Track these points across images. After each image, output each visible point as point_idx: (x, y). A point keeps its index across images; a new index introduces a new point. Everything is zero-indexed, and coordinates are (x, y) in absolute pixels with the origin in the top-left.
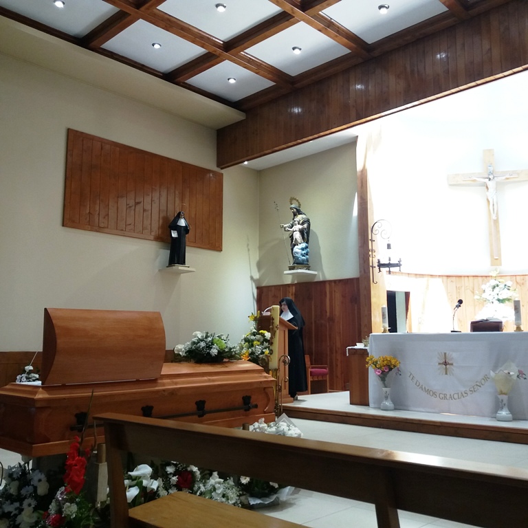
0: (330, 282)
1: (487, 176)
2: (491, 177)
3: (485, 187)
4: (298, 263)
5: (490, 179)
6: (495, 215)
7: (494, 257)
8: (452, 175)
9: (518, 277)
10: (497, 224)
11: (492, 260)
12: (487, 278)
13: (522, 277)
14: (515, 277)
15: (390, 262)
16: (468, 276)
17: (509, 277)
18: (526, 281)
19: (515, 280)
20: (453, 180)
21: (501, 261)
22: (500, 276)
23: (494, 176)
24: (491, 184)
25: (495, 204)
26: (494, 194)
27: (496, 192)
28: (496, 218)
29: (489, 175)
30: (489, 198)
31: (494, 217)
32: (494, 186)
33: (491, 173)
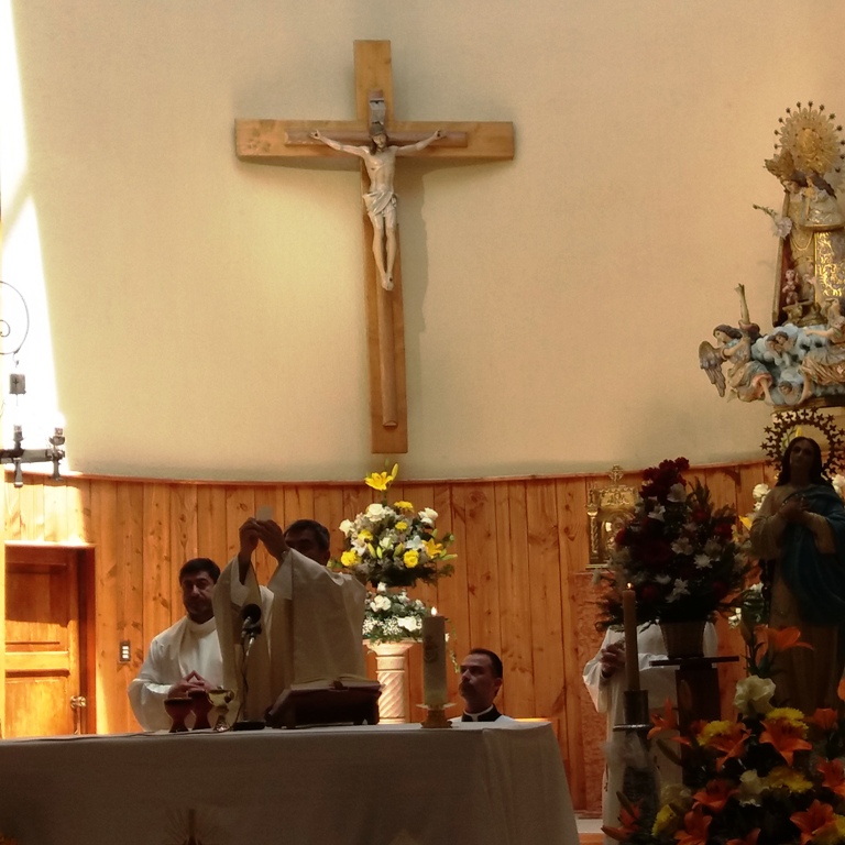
1: (365, 136)
2: (379, 140)
3: (357, 175)
5: (374, 149)
6: (389, 275)
7: (385, 420)
8: (253, 121)
9: (457, 491)
10: (395, 306)
11: (375, 433)
12: (358, 492)
13: (470, 491)
14: (448, 492)
15: (18, 445)
16: (296, 487)
17: (427, 493)
18: (482, 504)
19: (448, 502)
20: (251, 140)
21: (405, 433)
22: (401, 487)
23: (387, 138)
24: (379, 165)
25: (390, 235)
26: (386, 201)
27: (394, 196)
28: (392, 285)
29: (372, 132)
30: (371, 215)
31: (385, 281)
32: (387, 174)
33: (379, 127)
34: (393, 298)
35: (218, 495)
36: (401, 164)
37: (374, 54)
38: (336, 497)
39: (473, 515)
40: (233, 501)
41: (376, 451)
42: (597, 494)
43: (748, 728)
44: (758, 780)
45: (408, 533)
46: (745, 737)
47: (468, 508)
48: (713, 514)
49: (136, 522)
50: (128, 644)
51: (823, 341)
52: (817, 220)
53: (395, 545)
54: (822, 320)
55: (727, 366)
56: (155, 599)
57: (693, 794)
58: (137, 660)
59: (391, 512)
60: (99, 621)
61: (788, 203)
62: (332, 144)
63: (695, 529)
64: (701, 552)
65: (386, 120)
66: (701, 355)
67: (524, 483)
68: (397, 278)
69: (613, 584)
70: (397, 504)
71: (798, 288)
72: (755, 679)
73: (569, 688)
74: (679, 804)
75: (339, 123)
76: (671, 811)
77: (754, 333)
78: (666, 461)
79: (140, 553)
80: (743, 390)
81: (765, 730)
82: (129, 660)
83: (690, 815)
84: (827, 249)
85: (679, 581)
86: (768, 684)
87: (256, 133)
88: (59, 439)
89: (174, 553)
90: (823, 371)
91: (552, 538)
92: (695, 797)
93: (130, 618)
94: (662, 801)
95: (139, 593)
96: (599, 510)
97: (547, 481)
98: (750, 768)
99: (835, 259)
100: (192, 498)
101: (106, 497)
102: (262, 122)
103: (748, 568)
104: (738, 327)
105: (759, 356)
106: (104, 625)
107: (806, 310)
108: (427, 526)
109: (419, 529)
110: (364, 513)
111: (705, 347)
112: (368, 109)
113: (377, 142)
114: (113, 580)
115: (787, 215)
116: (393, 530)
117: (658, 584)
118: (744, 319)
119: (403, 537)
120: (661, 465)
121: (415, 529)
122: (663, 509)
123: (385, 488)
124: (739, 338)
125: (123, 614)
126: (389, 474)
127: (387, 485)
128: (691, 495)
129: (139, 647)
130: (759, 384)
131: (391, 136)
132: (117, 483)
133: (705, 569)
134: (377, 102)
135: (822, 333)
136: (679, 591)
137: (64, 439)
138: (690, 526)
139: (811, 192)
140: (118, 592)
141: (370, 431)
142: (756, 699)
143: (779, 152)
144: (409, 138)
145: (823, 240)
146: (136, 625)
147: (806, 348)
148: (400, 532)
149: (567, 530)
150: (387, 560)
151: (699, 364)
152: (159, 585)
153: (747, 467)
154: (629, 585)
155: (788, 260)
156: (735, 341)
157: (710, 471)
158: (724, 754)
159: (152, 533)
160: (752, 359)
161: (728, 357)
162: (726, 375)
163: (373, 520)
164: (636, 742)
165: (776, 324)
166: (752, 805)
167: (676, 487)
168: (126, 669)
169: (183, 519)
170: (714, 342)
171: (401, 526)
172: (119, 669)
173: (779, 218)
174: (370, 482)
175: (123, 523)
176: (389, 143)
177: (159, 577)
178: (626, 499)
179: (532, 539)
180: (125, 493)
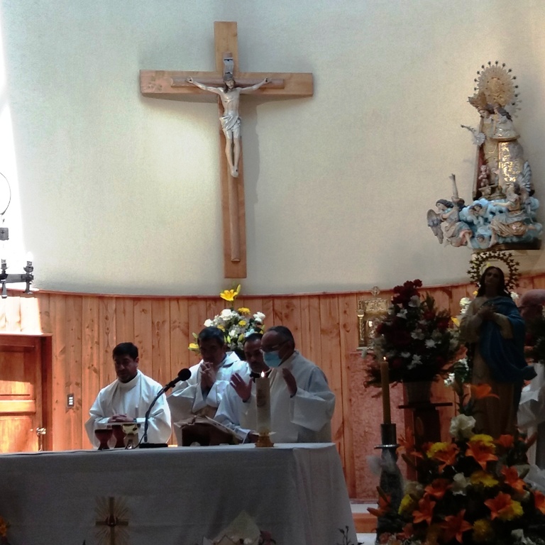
1: (221, 81)
2: (229, 84)
3: (216, 105)
5: (227, 89)
6: (236, 168)
7: (232, 258)
8: (152, 72)
9: (277, 302)
10: (239, 186)
11: (226, 265)
12: (216, 302)
13: (285, 301)
14: (272, 302)
15: (4, 272)
16: (178, 299)
17: (259, 302)
18: (292, 310)
19: (272, 308)
20: (150, 83)
21: (245, 266)
22: (242, 299)
23: (235, 82)
24: (229, 99)
25: (236, 142)
26: (234, 121)
27: (239, 119)
28: (237, 174)
29: (225, 79)
30: (225, 130)
31: (233, 171)
32: (234, 105)
33: (229, 75)
34: (238, 182)
35: (129, 304)
36: (243, 99)
37: (226, 30)
38: (202, 305)
39: (287, 316)
40: (138, 308)
41: (227, 277)
42: (363, 303)
43: (458, 446)
44: (464, 479)
45: (247, 327)
46: (457, 452)
47: (284, 312)
48: (437, 314)
49: (77, 320)
50: (72, 396)
51: (504, 209)
52: (500, 135)
53: (239, 335)
54: (503, 196)
55: (444, 225)
56: (89, 368)
57: (424, 487)
58: (78, 406)
59: (236, 314)
60: (55, 381)
61: (482, 124)
62: (200, 86)
63: (426, 323)
64: (429, 338)
65: (234, 71)
66: (428, 217)
67: (319, 296)
68: (240, 169)
69: (375, 357)
70: (240, 310)
71: (488, 177)
72: (463, 417)
73: (346, 423)
74: (415, 494)
75: (205, 73)
76: (410, 498)
77: (461, 204)
78: (408, 282)
79: (80, 339)
80: (454, 240)
81: (469, 448)
82: (73, 405)
83: (422, 501)
84: (506, 153)
85: (415, 356)
86: (471, 420)
87: (153, 79)
88: (29, 268)
89: (101, 340)
90: (503, 228)
91: (335, 331)
92: (426, 490)
93: (73, 380)
94: (405, 492)
95: (79, 364)
96: (365, 314)
97: (333, 296)
98: (459, 472)
99: (511, 159)
100: (113, 305)
101: (58, 304)
102: (157, 72)
103: (458, 348)
104: (451, 201)
105: (464, 218)
106: (58, 384)
107: (493, 190)
108: (259, 323)
109: (253, 325)
110: (220, 315)
111: (431, 213)
112: (223, 64)
113: (228, 85)
114: (63, 356)
115: (482, 131)
116: (237, 326)
117: (403, 358)
118: (455, 196)
119: (244, 329)
120: (405, 284)
121: (251, 325)
122: (406, 311)
123: (232, 299)
124: (452, 207)
125: (69, 377)
126: (235, 291)
127: (234, 298)
128: (423, 303)
129: (79, 397)
130: (464, 236)
131: (238, 81)
132: (66, 296)
133: (432, 348)
134: (228, 60)
135: (503, 204)
136: (416, 362)
137: (33, 268)
138: (422, 322)
139: (497, 117)
140: (66, 363)
141: (223, 265)
142: (463, 429)
143: (477, 92)
144: (248, 83)
145: (504, 147)
146: (77, 384)
147: (493, 213)
148: (242, 327)
149: (345, 326)
150: (234, 344)
151: (427, 224)
152: (92, 359)
153: (457, 287)
154: (385, 358)
155: (482, 159)
156: (449, 209)
157: (434, 289)
158: (443, 463)
159: (88, 327)
160: (460, 221)
161: (445, 219)
162: (444, 231)
163: (225, 319)
164: (389, 455)
165: (475, 199)
166: (460, 495)
167: (414, 297)
168: (71, 411)
169: (107, 318)
170: (436, 210)
171: (242, 323)
172: (67, 412)
173: (477, 133)
174: (223, 296)
175: (69, 321)
176: (236, 86)
177: (92, 355)
178: (382, 307)
179: (323, 331)
180: (71, 302)
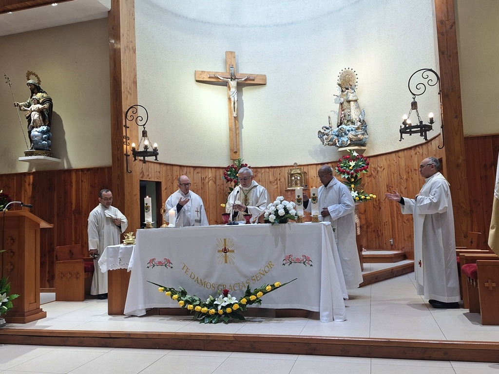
0: (77, 170)
4: (37, 148)
5: (231, 80)
7: (234, 151)
10: (237, 121)
18: (258, 173)
20: (199, 76)
21: (239, 155)
23: (235, 77)
24: (233, 84)
25: (236, 102)
26: (235, 93)
27: (237, 92)
28: (236, 116)
29: (231, 76)
30: (231, 97)
31: (234, 114)
32: (235, 87)
33: (233, 74)
40: (195, 171)
41: (231, 159)
42: (290, 170)
51: (353, 129)
52: (351, 98)
61: (342, 94)
62: (220, 78)
66: (318, 134)
71: (345, 116)
75: (222, 73)
84: (353, 106)
87: (201, 74)
90: (354, 137)
99: (356, 108)
101: (164, 168)
104: (329, 127)
107: (348, 122)
111: (320, 132)
112: (228, 69)
113: (232, 78)
114: (166, 191)
115: (342, 97)
124: (329, 129)
139: (350, 91)
141: (230, 154)
145: (352, 103)
147: (348, 131)
155: (342, 109)
161: (326, 134)
162: (325, 139)
170: (322, 131)
